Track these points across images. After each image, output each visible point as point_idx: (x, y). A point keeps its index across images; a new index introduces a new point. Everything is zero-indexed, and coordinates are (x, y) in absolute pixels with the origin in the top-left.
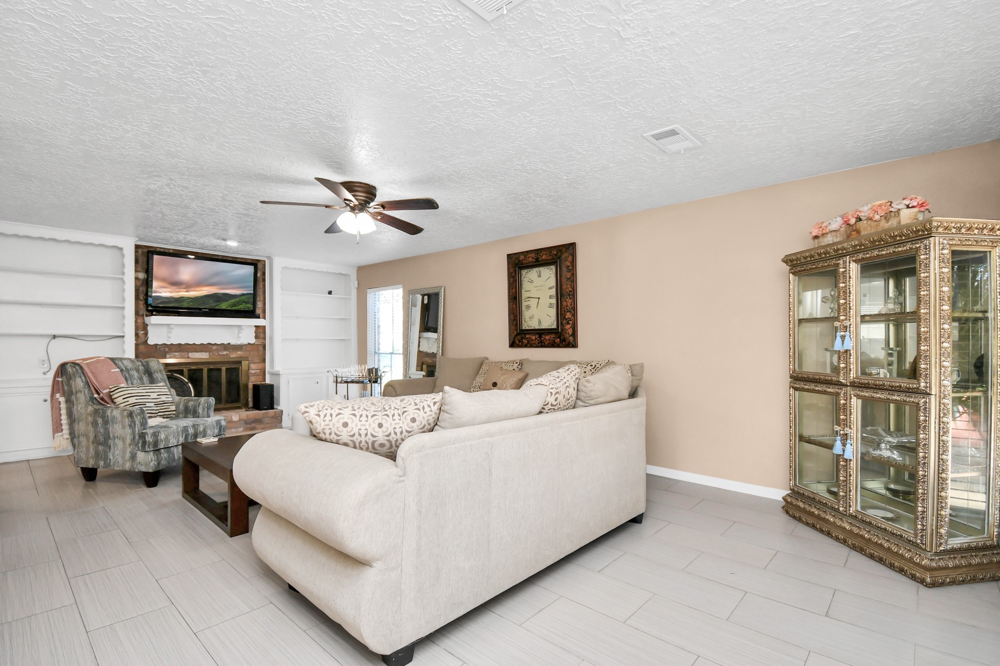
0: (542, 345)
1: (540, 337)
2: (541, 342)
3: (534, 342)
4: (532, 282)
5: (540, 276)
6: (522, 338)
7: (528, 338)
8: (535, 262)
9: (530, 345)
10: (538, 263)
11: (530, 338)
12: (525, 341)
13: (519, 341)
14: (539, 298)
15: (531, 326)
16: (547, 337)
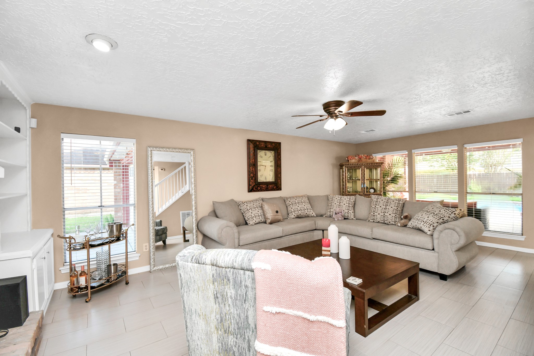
0: (267, 190)
1: (267, 186)
2: (267, 188)
3: (263, 189)
4: (262, 157)
5: (266, 155)
6: (258, 187)
7: (261, 187)
8: (265, 148)
9: (261, 190)
10: (266, 148)
11: (262, 186)
12: (259, 188)
13: (256, 188)
14: (266, 166)
15: (261, 180)
16: (270, 186)
